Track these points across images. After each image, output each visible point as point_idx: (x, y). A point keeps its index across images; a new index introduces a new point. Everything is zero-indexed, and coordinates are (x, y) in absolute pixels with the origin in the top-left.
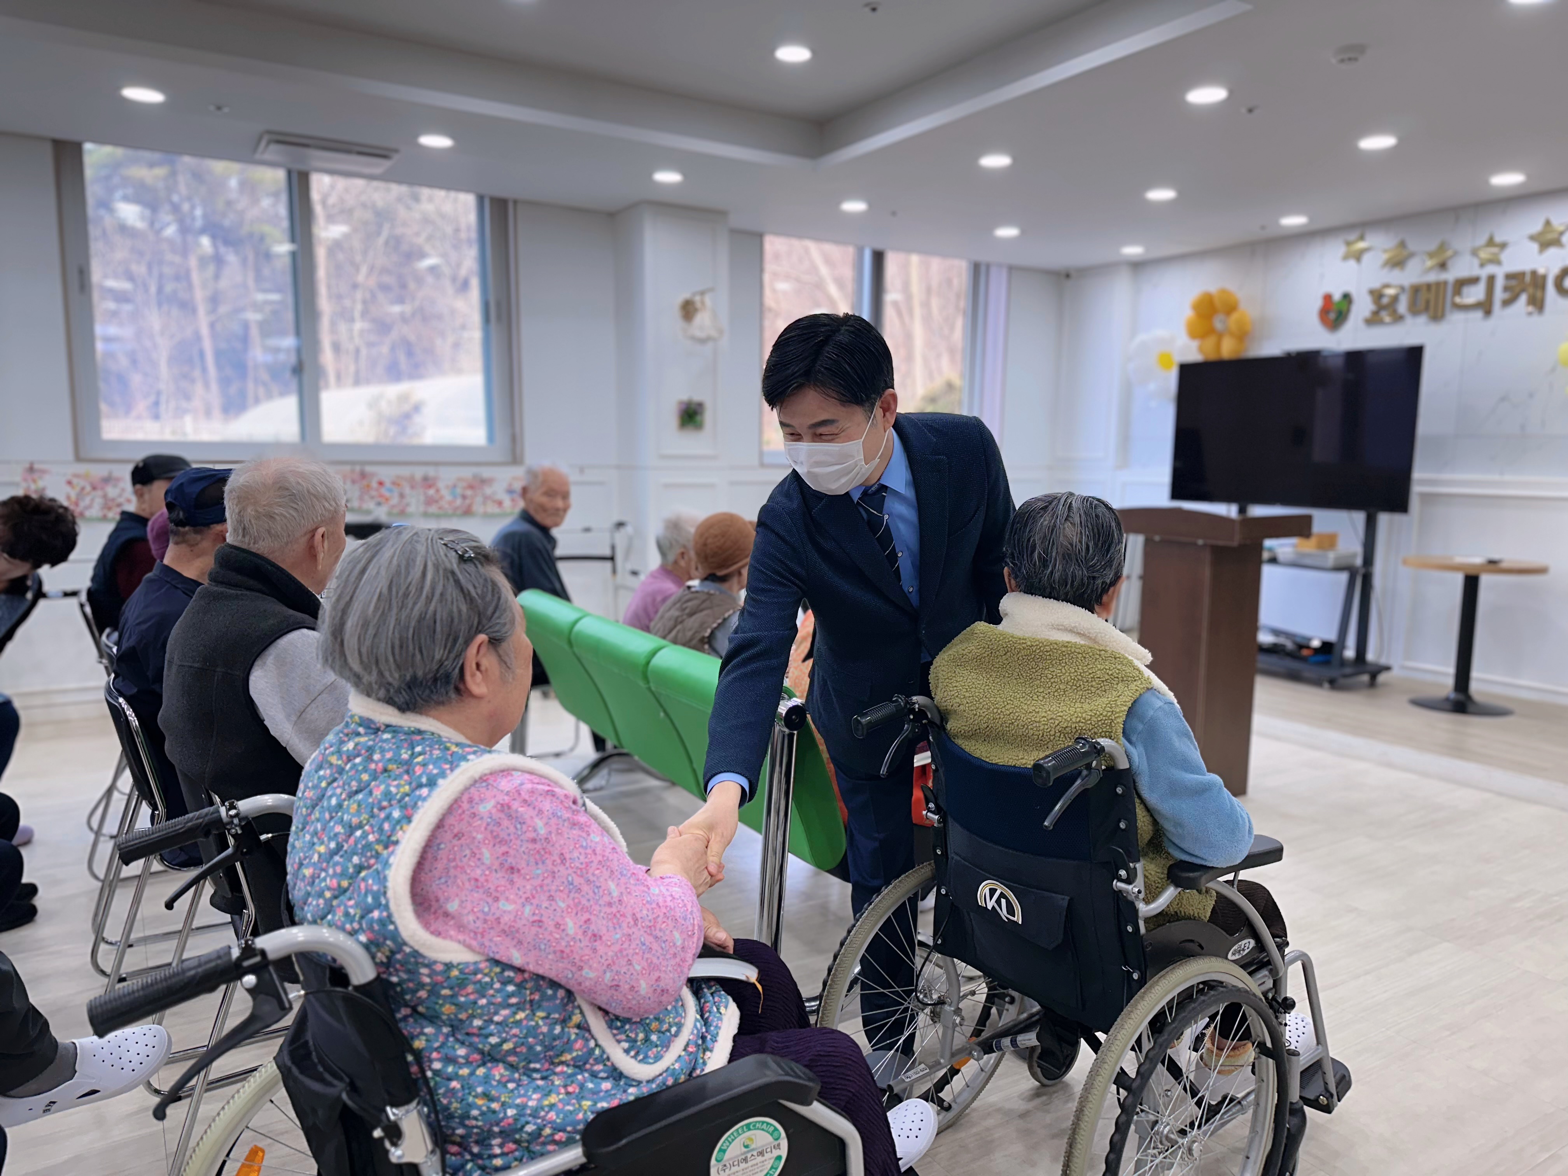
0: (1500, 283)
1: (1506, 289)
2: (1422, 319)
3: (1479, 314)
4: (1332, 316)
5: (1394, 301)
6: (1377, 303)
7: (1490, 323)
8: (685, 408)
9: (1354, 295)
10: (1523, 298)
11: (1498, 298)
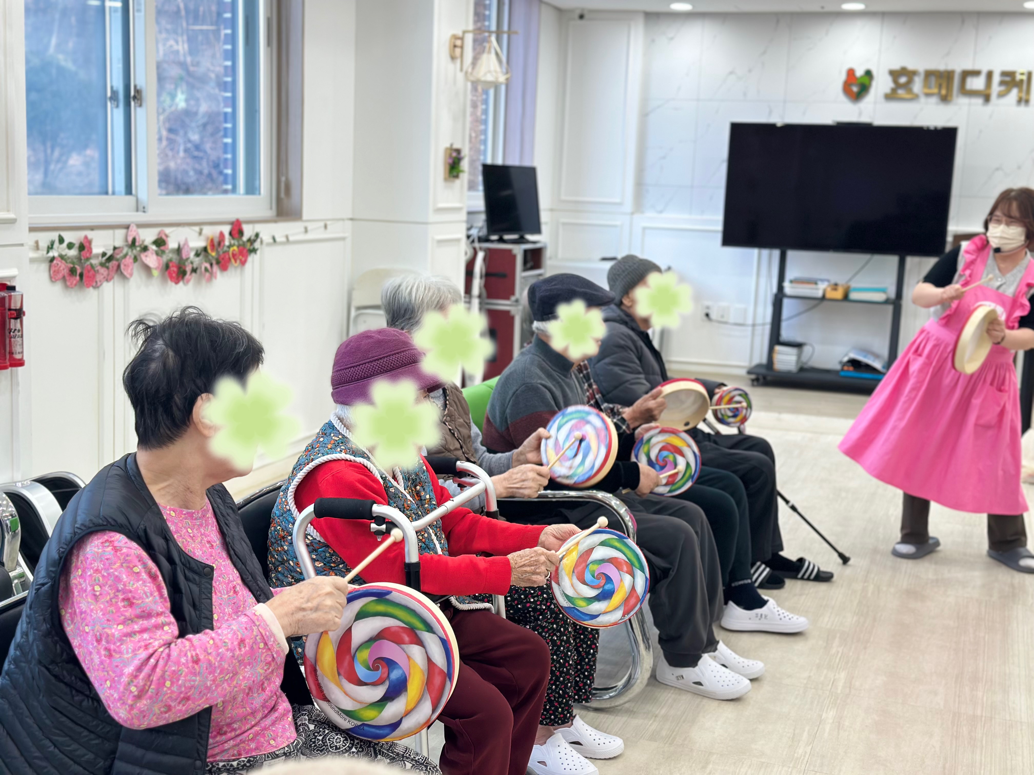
0: (996, 79)
2: (934, 101)
4: (855, 89)
5: (910, 82)
6: (895, 81)
7: (989, 108)
8: (450, 156)
9: (875, 73)
10: (1015, 92)
11: (996, 88)
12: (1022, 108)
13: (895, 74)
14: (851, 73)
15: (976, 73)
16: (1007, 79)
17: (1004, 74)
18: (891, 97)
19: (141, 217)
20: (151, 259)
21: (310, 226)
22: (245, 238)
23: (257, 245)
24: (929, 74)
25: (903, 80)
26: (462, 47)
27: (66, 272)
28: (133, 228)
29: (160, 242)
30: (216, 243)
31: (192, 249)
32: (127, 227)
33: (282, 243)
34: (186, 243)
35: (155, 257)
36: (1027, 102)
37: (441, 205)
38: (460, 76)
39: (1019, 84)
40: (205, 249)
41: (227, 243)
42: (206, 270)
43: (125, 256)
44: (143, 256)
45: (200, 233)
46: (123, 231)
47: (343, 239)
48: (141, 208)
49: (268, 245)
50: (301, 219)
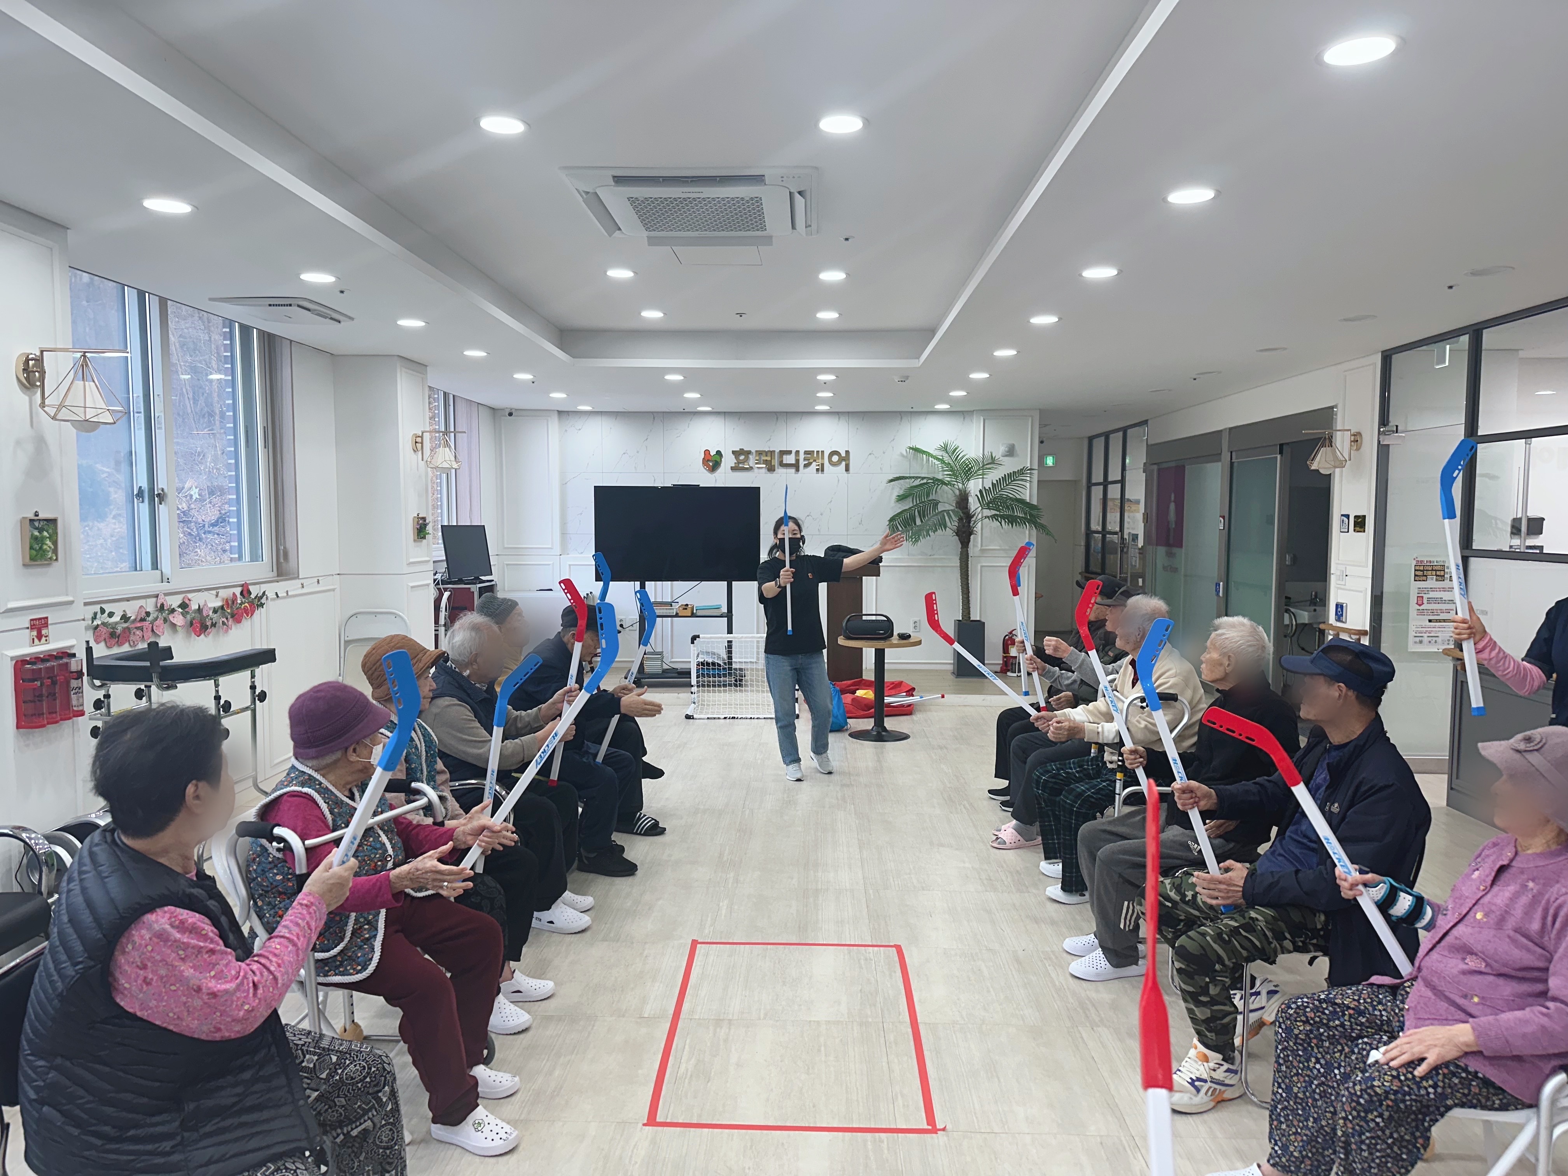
0: (802, 456)
1: (805, 459)
2: (761, 472)
3: (793, 470)
4: (711, 464)
5: (747, 458)
6: (737, 458)
7: (799, 476)
8: (418, 523)
10: (814, 464)
11: (802, 463)
12: (820, 475)
13: (736, 453)
14: (707, 452)
15: (790, 452)
16: (809, 456)
17: (806, 453)
18: (735, 468)
19: (165, 587)
20: (178, 619)
21: (305, 582)
22: (253, 596)
23: (263, 601)
24: (760, 453)
25: (742, 457)
26: (422, 443)
27: (107, 636)
28: (161, 596)
29: (184, 606)
30: (230, 602)
31: (210, 608)
32: (157, 596)
33: (284, 598)
34: (205, 604)
35: (181, 617)
36: (823, 470)
37: (412, 560)
38: (422, 464)
39: (816, 459)
40: (222, 607)
41: (239, 602)
42: (224, 623)
43: (156, 619)
44: (171, 617)
45: (217, 596)
46: (154, 600)
47: (333, 590)
48: (165, 579)
49: (273, 599)
50: (298, 577)
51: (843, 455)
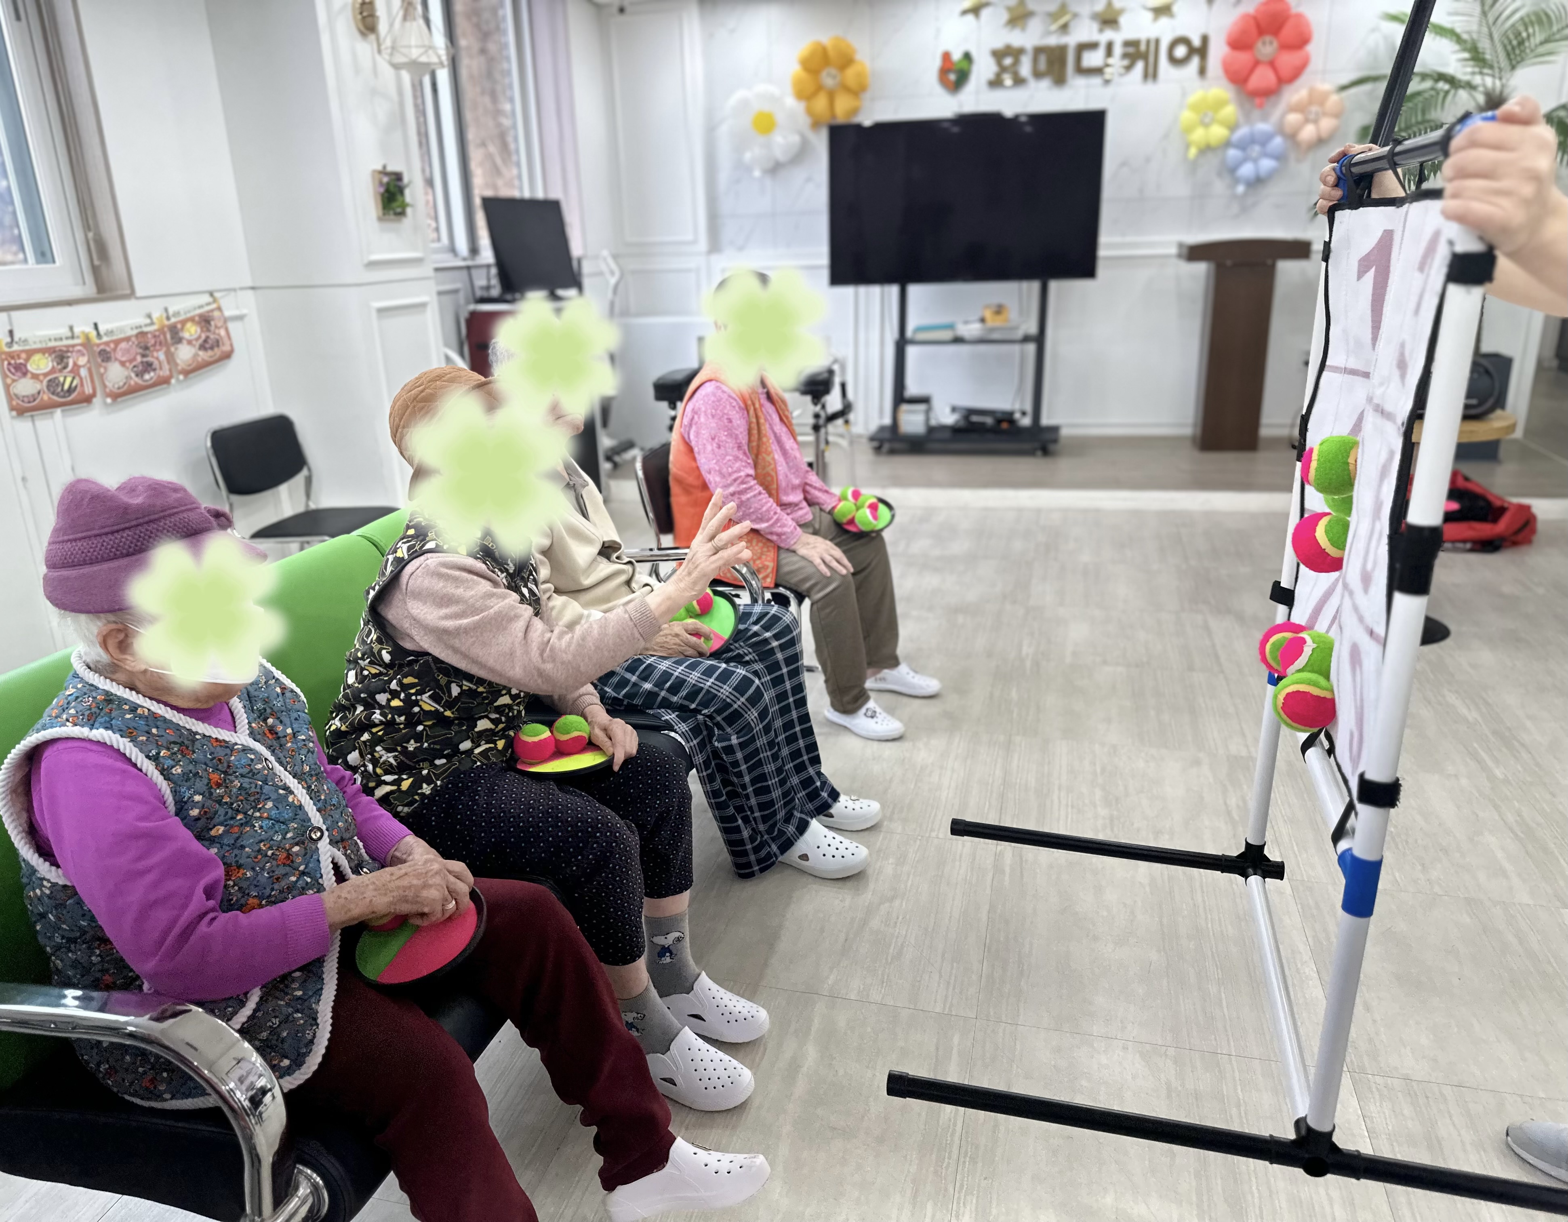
0: (1118, 50)
1: (1125, 56)
2: (1045, 84)
3: (1099, 81)
4: (952, 77)
5: (1017, 62)
6: (999, 63)
7: (1110, 90)
8: (381, 184)
9: (974, 54)
10: (1140, 66)
11: (1117, 63)
12: (1150, 87)
13: (998, 55)
14: (946, 56)
15: (1093, 46)
16: (1131, 50)
17: (1127, 44)
18: (996, 83)
24: (1038, 51)
25: (1008, 61)
26: (375, 16)
36: (1155, 76)
37: (375, 257)
38: (381, 61)
39: (1145, 57)
47: (240, 318)
50: (131, 294)
51: (1197, 42)
